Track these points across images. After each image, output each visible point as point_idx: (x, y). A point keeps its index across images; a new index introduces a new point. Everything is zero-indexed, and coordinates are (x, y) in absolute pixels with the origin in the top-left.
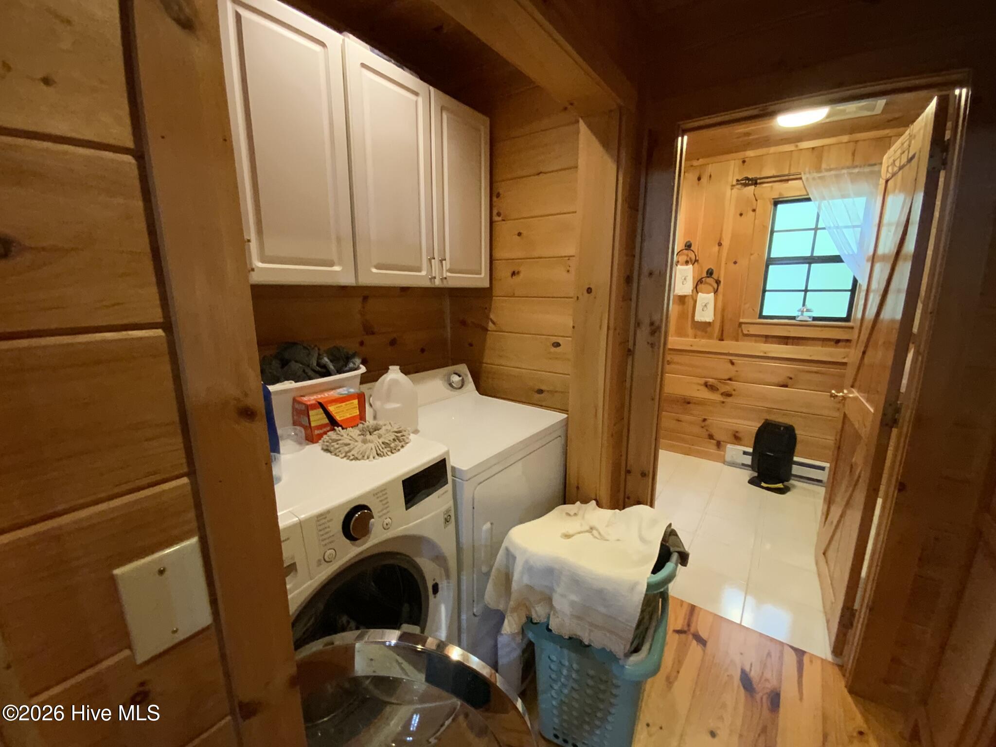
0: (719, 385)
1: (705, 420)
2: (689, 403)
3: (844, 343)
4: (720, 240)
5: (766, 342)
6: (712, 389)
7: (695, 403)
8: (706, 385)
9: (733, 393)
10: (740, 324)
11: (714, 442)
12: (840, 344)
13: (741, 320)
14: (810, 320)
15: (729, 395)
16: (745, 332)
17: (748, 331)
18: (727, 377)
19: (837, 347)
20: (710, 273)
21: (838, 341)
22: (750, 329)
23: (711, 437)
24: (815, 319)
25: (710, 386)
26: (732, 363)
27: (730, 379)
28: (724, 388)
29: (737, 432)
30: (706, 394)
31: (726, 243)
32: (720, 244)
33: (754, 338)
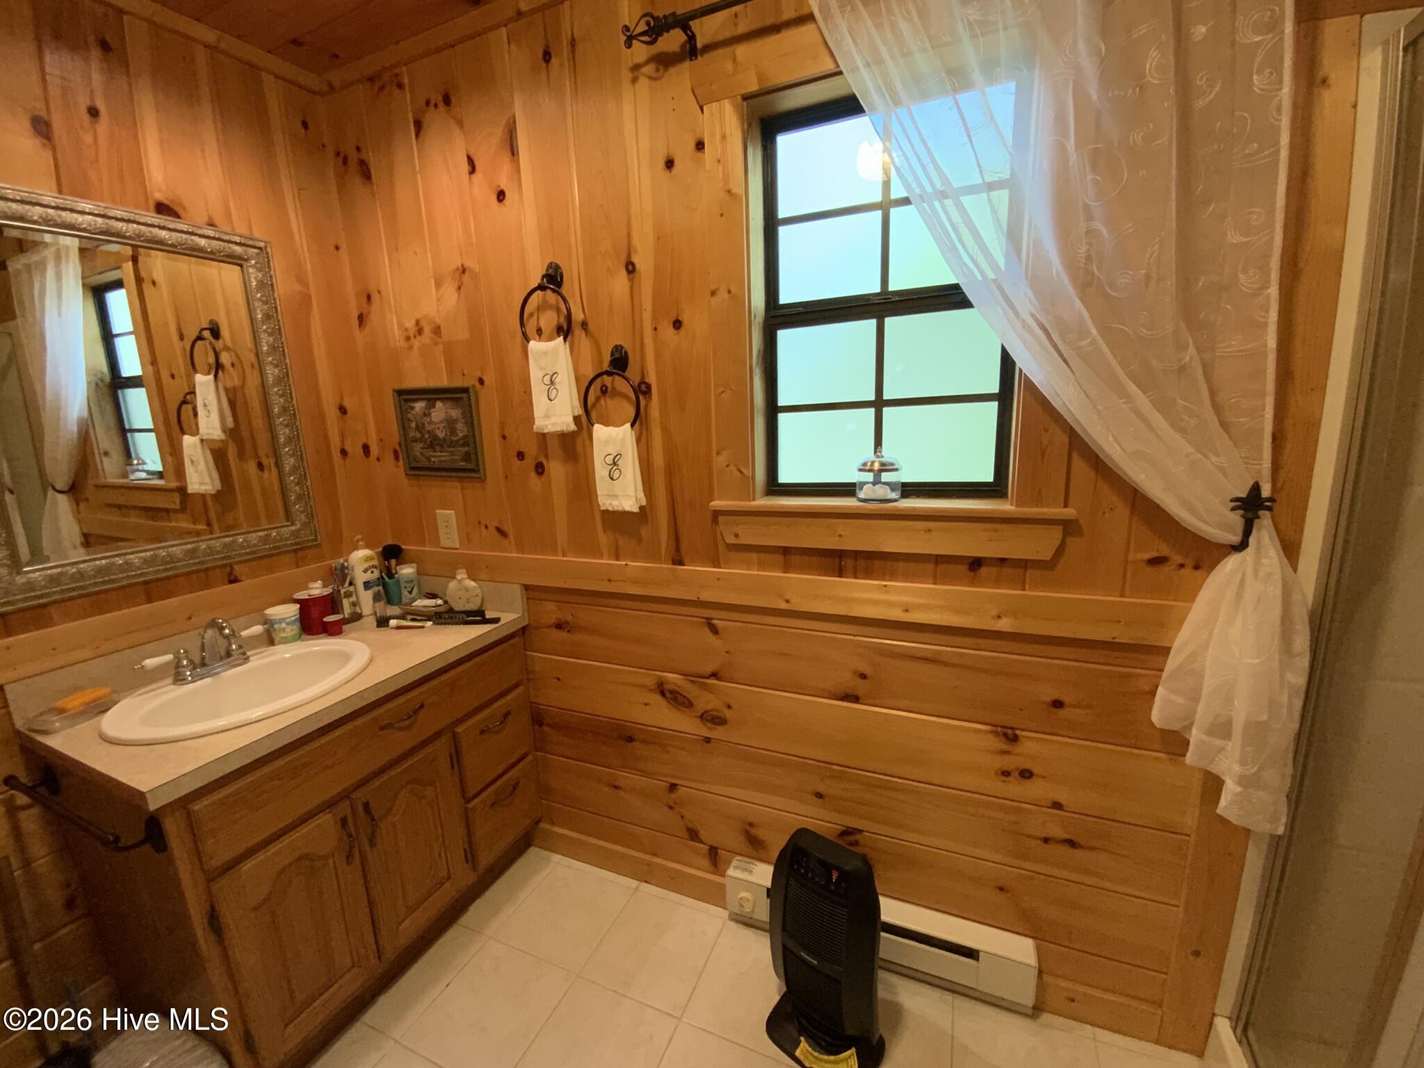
0: (691, 691)
1: (673, 787)
2: (631, 739)
3: (994, 570)
4: (629, 255)
5: (787, 568)
6: (675, 699)
7: (644, 742)
8: (661, 689)
9: (728, 714)
10: (717, 514)
11: (705, 848)
12: (984, 571)
13: (717, 504)
14: (893, 495)
15: (717, 720)
16: (731, 540)
17: (736, 535)
18: (709, 669)
19: (972, 583)
20: (620, 362)
21: (976, 564)
22: (739, 530)
23: (693, 834)
24: (909, 490)
25: (672, 692)
26: (714, 630)
27: (714, 675)
28: (706, 701)
29: (751, 825)
30: (662, 716)
31: (644, 262)
32: (631, 268)
33: (755, 556)
